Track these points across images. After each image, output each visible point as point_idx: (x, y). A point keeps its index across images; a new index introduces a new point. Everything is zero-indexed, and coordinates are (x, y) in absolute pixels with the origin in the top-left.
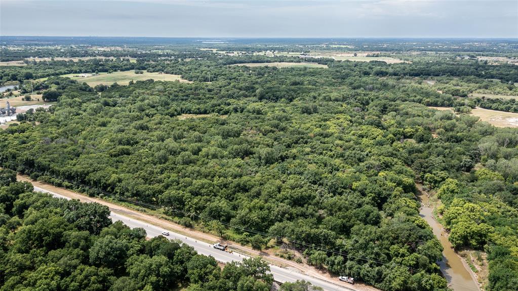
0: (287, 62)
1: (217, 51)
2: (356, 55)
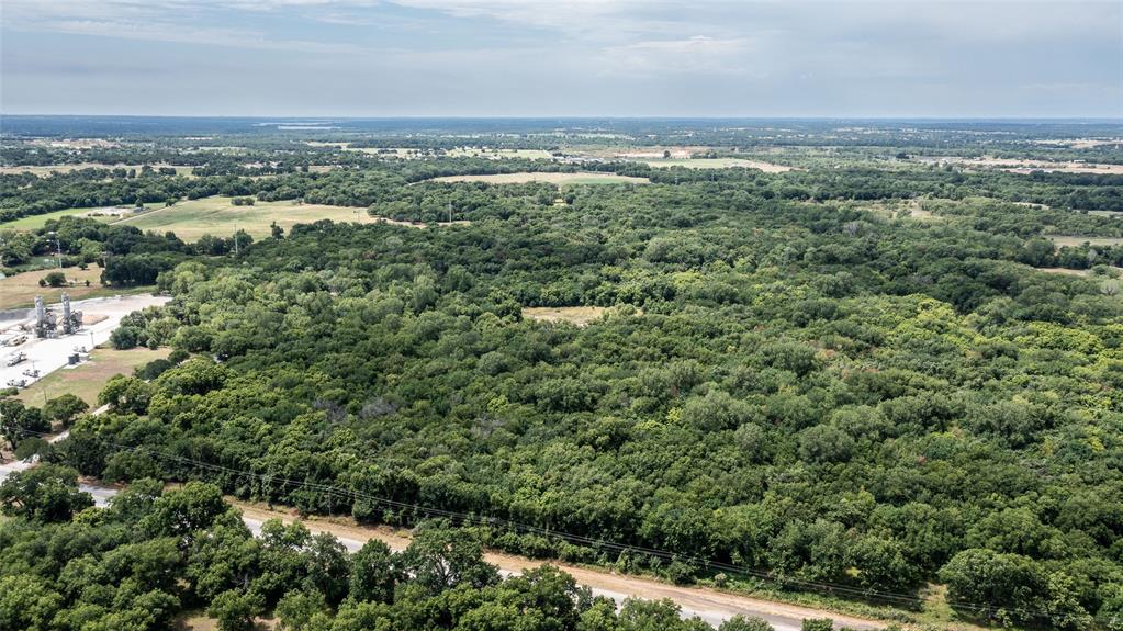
0: (545, 171)
1: (349, 147)
2: (667, 155)
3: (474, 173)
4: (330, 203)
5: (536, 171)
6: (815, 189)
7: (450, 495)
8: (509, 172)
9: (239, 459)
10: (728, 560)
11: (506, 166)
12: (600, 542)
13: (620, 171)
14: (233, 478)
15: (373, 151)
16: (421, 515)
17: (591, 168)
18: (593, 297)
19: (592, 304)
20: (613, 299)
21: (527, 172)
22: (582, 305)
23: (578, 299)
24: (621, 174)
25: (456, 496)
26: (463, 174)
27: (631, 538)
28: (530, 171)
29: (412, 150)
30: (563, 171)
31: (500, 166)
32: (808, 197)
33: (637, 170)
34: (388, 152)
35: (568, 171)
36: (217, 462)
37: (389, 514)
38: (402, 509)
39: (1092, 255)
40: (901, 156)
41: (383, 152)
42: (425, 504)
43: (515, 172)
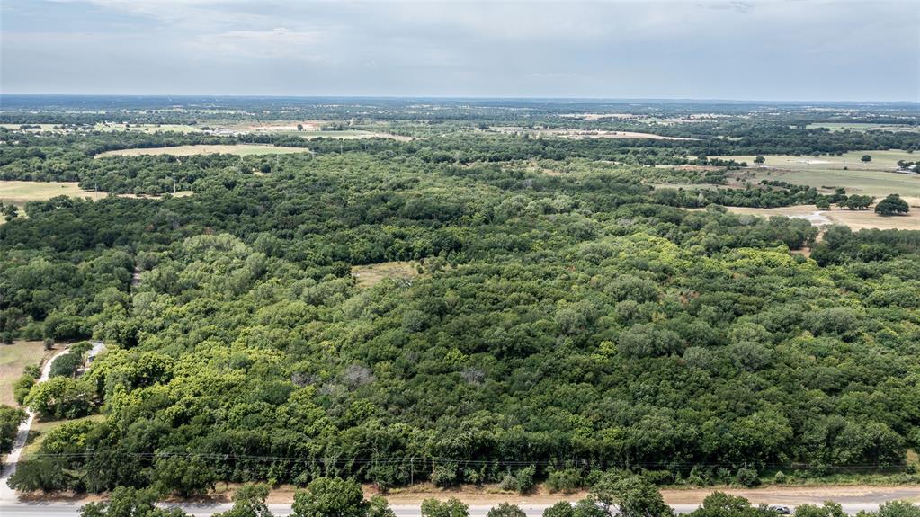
2: (300, 127)
3: (142, 146)
4: (28, 179)
5: (198, 143)
6: (457, 154)
7: (533, 446)
8: (174, 145)
9: (294, 447)
10: (777, 460)
11: (170, 139)
12: (672, 465)
13: (277, 142)
14: (289, 467)
15: (17, 127)
16: (502, 468)
17: (248, 140)
18: (394, 253)
19: (394, 260)
20: (410, 253)
21: (191, 144)
22: (386, 261)
23: (382, 256)
24: (278, 145)
25: (538, 446)
26: (132, 148)
27: (698, 457)
28: (194, 144)
29: (59, 126)
30: (225, 144)
31: (165, 140)
32: (454, 161)
33: (293, 141)
34: (31, 128)
35: (229, 144)
36: (266, 452)
37: (474, 474)
38: (482, 466)
39: (701, 197)
40: (483, 127)
41: (26, 128)
42: (506, 458)
43: (179, 145)
